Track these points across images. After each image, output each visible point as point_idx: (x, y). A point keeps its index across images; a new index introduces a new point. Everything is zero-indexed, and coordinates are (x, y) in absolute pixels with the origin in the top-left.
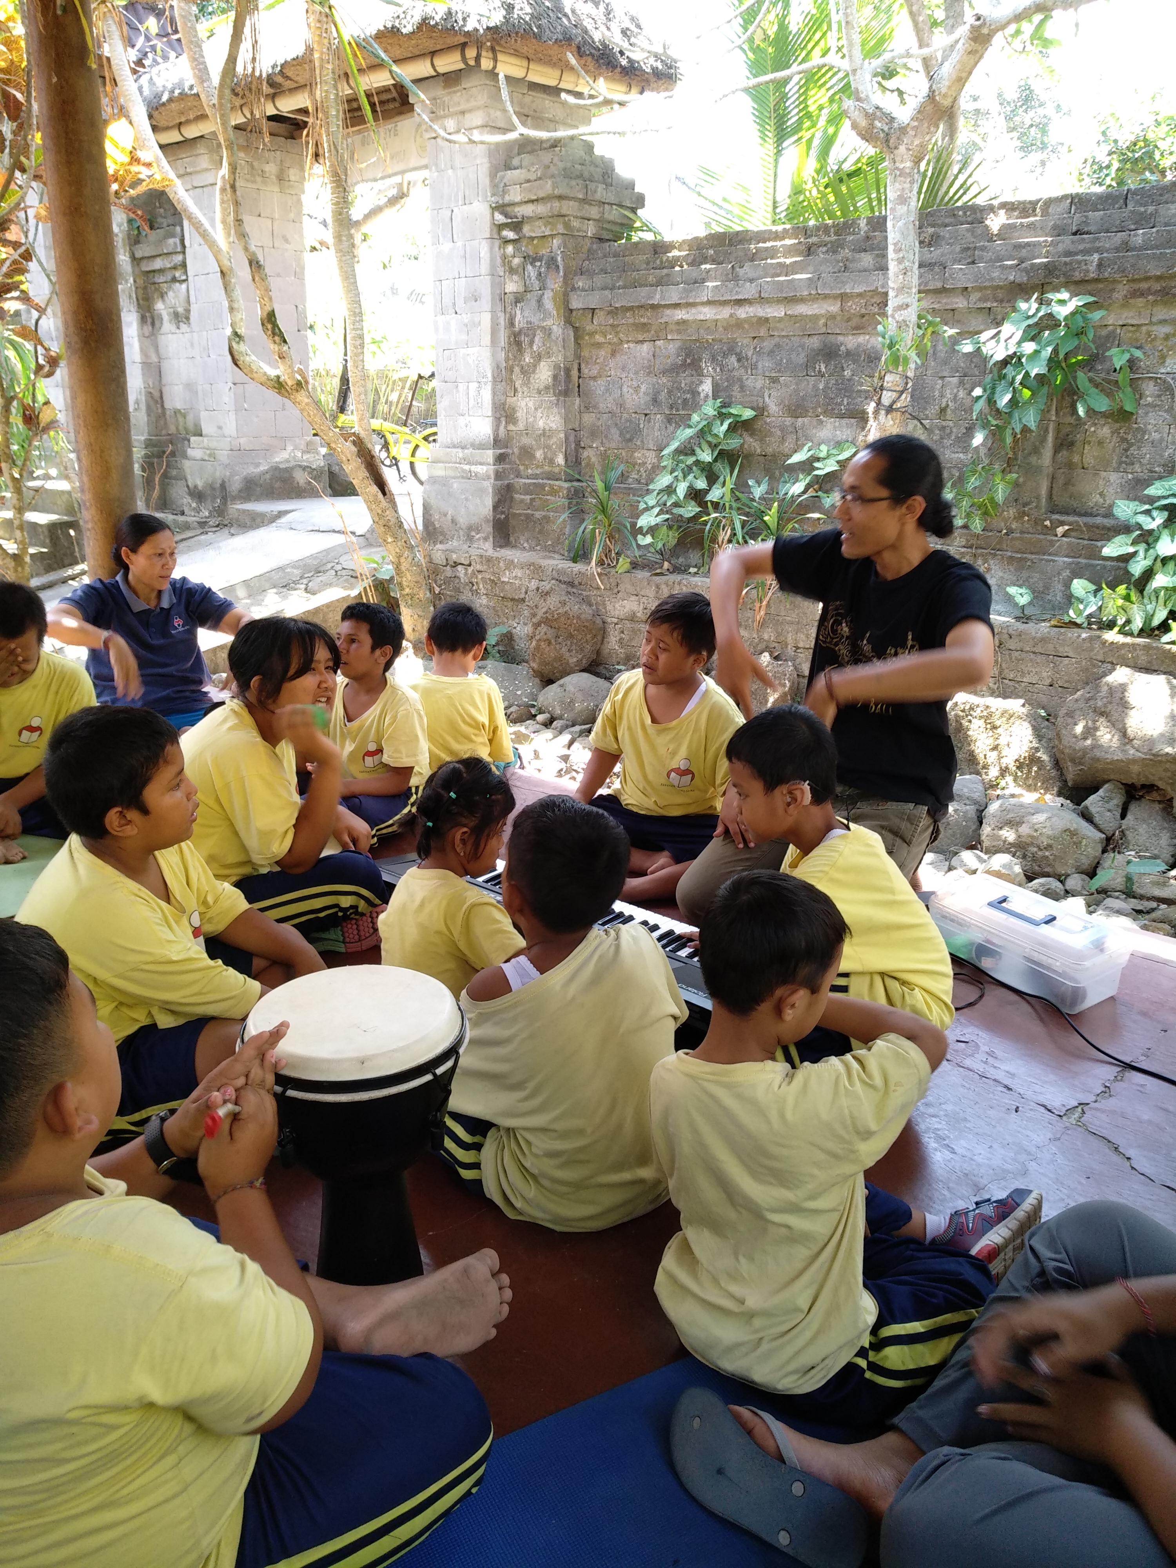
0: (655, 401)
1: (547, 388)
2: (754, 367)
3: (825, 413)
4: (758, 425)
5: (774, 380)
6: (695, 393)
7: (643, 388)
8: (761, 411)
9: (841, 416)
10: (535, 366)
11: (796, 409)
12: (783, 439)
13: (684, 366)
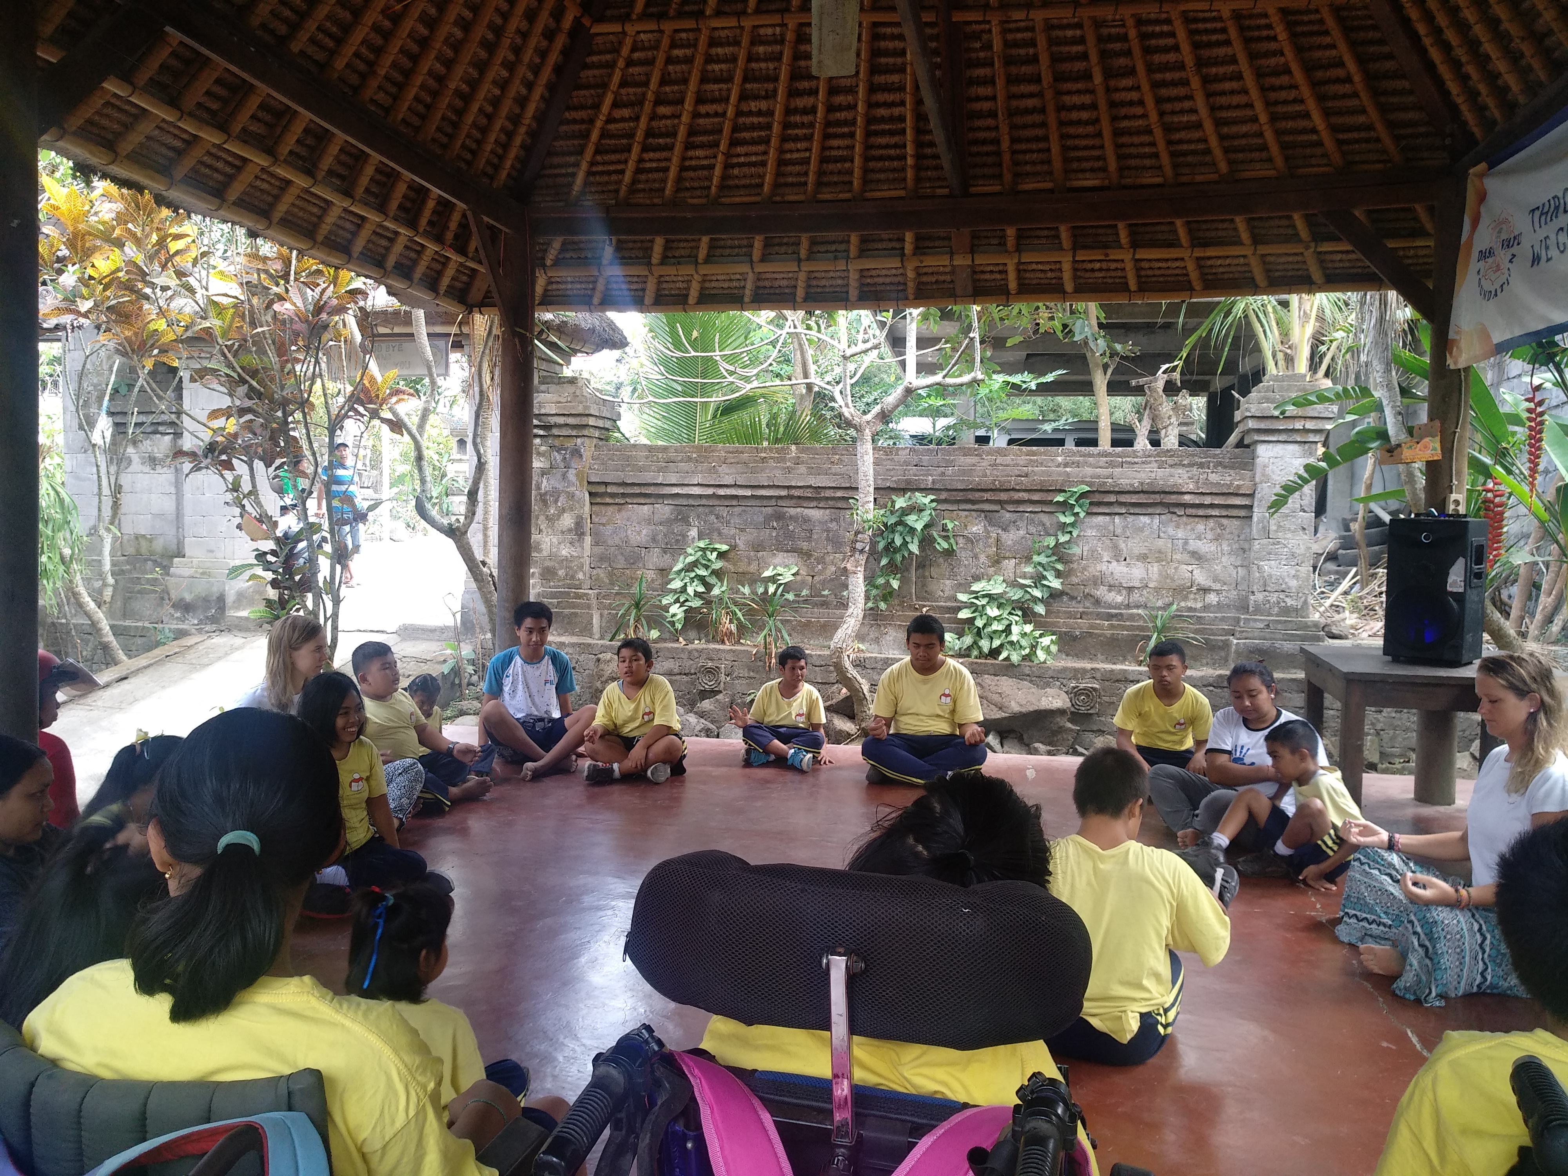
0: (654, 540)
1: (570, 530)
2: (728, 523)
3: (777, 550)
4: (732, 555)
5: (742, 530)
6: (684, 536)
7: (644, 532)
8: (733, 547)
9: (788, 551)
10: (559, 516)
11: (758, 547)
12: (749, 564)
13: (676, 520)
